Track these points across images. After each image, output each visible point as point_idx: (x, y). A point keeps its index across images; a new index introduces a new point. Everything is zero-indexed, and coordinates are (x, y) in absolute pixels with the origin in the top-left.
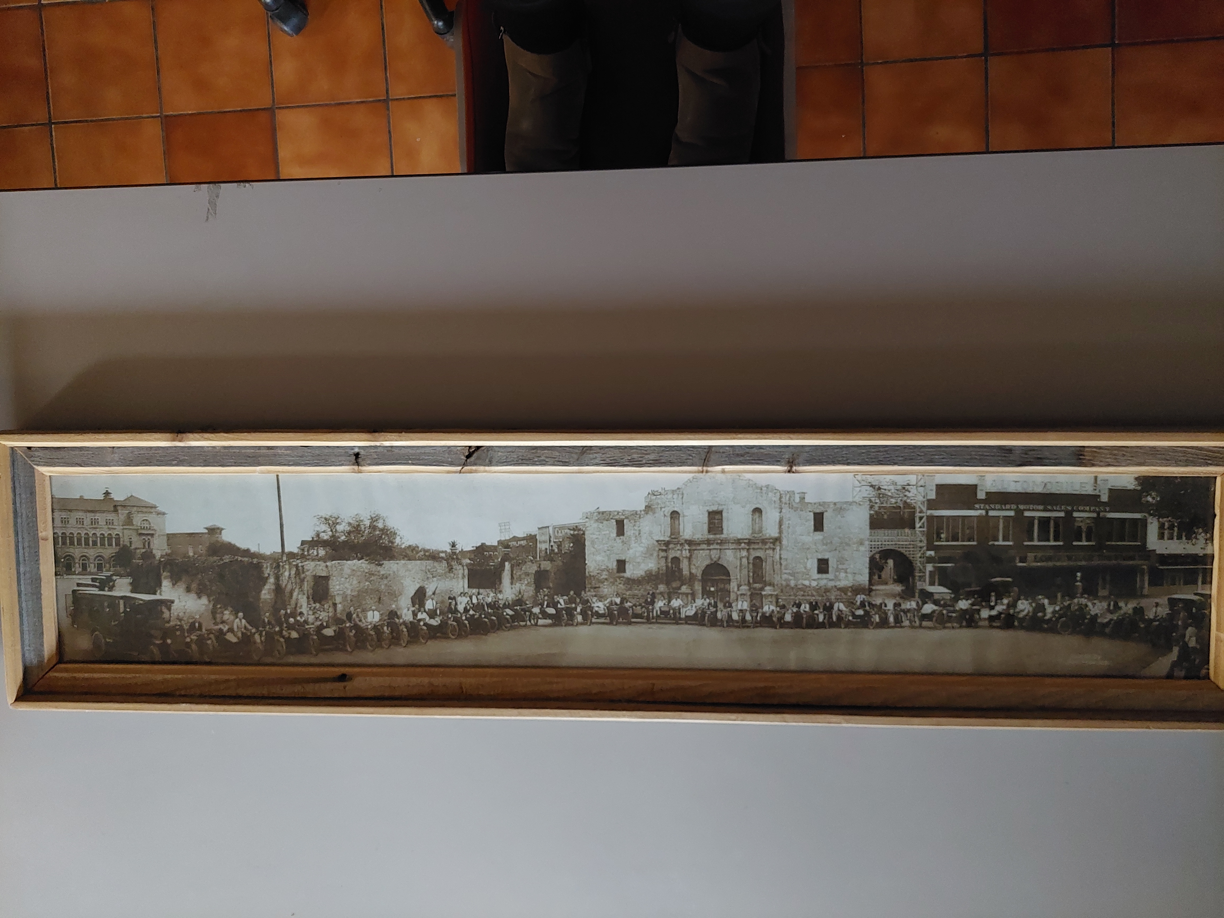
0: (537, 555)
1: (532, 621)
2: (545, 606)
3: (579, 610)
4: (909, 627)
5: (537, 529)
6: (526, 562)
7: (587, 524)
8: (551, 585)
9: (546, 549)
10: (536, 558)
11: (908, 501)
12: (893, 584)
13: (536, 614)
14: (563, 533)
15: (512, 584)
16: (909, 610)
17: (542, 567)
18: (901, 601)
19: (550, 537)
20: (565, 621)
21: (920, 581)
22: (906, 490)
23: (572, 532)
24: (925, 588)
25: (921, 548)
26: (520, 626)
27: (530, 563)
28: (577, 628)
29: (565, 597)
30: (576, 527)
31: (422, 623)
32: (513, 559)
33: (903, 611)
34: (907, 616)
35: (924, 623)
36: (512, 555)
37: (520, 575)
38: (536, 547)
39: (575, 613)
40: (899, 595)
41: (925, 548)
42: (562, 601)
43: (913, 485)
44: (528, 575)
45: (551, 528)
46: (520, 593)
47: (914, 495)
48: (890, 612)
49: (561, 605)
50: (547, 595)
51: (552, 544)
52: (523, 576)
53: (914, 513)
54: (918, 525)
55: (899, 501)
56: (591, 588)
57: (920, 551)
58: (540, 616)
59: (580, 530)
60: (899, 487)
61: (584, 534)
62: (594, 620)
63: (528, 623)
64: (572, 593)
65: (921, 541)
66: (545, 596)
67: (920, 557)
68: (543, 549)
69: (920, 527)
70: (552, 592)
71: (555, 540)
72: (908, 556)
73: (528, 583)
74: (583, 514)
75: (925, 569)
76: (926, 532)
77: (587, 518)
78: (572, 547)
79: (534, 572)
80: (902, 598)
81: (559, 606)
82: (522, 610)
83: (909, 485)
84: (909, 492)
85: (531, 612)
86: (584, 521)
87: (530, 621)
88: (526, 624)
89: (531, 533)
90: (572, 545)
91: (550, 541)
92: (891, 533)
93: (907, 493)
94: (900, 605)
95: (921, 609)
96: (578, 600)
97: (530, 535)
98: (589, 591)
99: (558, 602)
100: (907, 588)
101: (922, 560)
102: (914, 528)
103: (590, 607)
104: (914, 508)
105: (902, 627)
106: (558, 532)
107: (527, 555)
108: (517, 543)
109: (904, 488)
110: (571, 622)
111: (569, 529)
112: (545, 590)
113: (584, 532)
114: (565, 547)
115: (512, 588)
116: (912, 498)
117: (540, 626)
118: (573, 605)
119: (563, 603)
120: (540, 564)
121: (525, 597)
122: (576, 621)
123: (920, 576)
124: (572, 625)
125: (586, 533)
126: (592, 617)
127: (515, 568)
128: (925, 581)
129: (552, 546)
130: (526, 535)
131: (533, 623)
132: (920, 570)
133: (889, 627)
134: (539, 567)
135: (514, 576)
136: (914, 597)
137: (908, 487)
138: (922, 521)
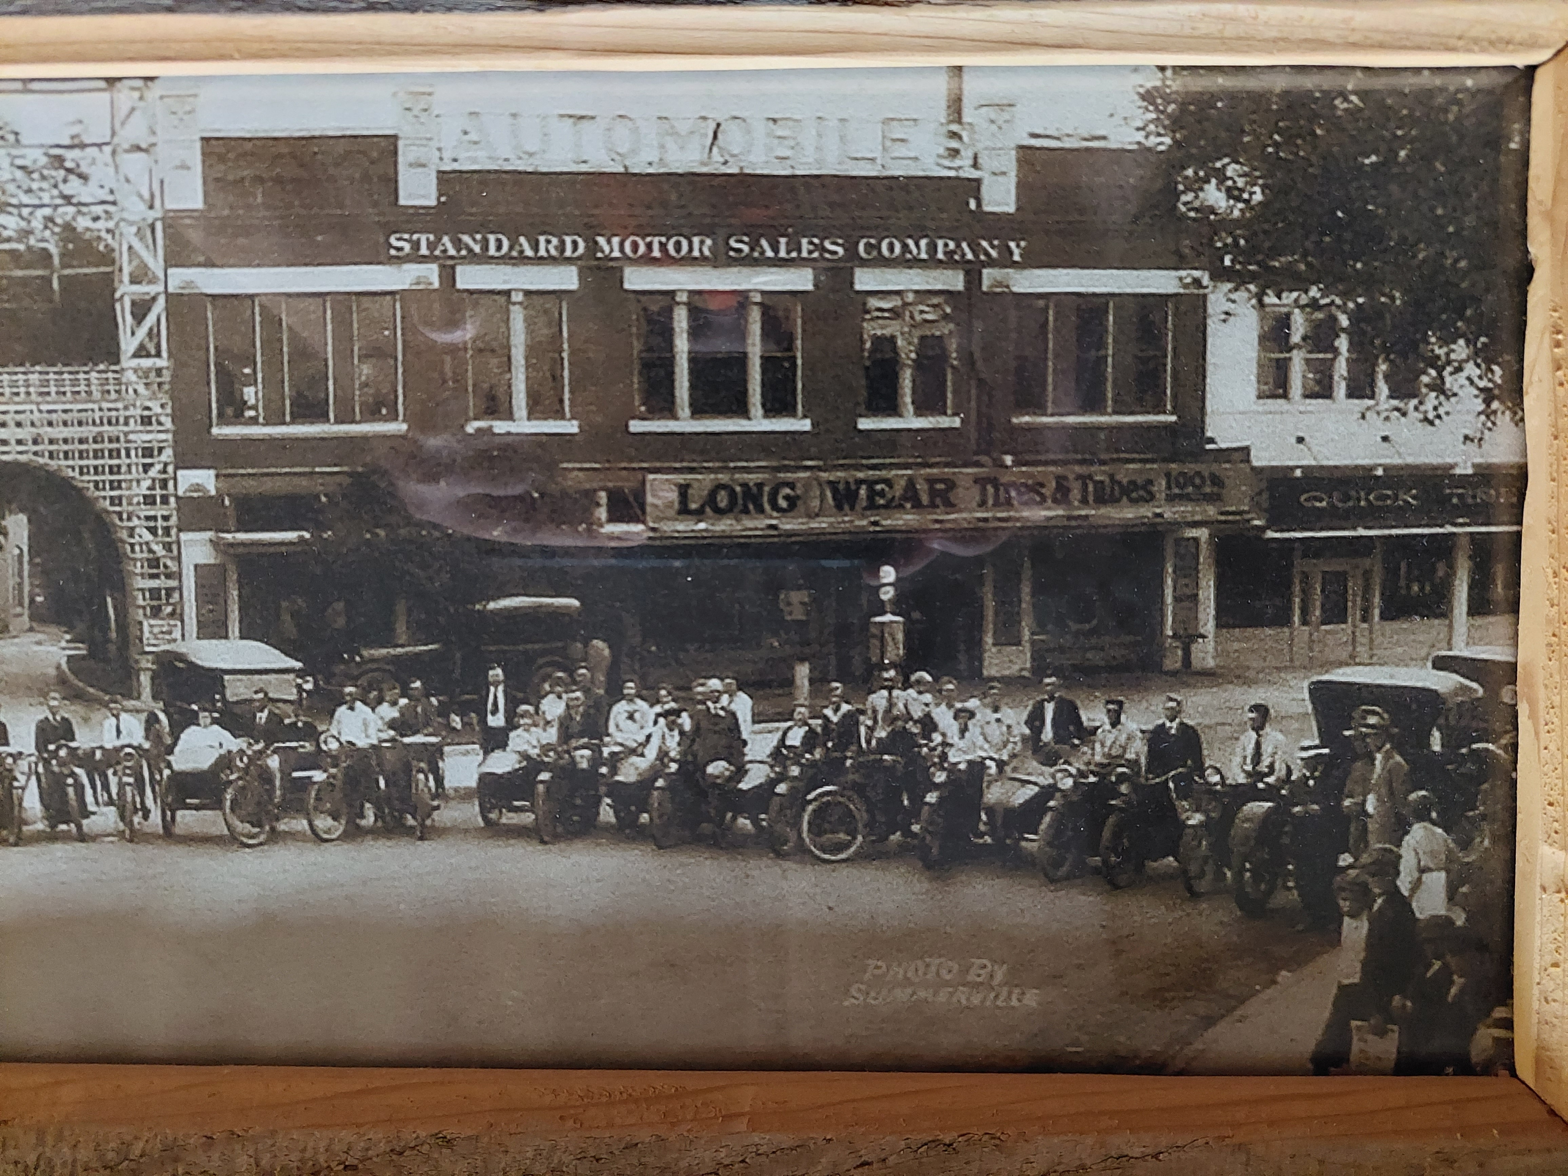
4: (121, 834)
11: (83, 223)
12: (31, 629)
16: (113, 757)
18: (71, 712)
21: (156, 612)
22: (69, 171)
24: (181, 647)
25: (148, 452)
33: (86, 760)
34: (106, 787)
35: (186, 819)
40: (62, 681)
41: (167, 455)
43: (99, 146)
47: (104, 195)
48: (23, 765)
53: (108, 283)
54: (128, 344)
55: (37, 224)
57: (147, 467)
60: (35, 157)
65: (146, 421)
67: (149, 500)
69: (141, 352)
72: (92, 493)
75: (179, 559)
76: (166, 377)
80: (75, 696)
83: (83, 146)
84: (83, 177)
92: (14, 384)
93: (73, 186)
94: (66, 731)
95: (170, 752)
100: (97, 650)
101: (159, 511)
102: (114, 356)
104: (108, 258)
105: (82, 837)
109: (60, 159)
116: (98, 210)
123: (155, 593)
128: (177, 614)
132: (154, 562)
133: (20, 841)
136: (132, 693)
137: (76, 153)
138: (150, 320)
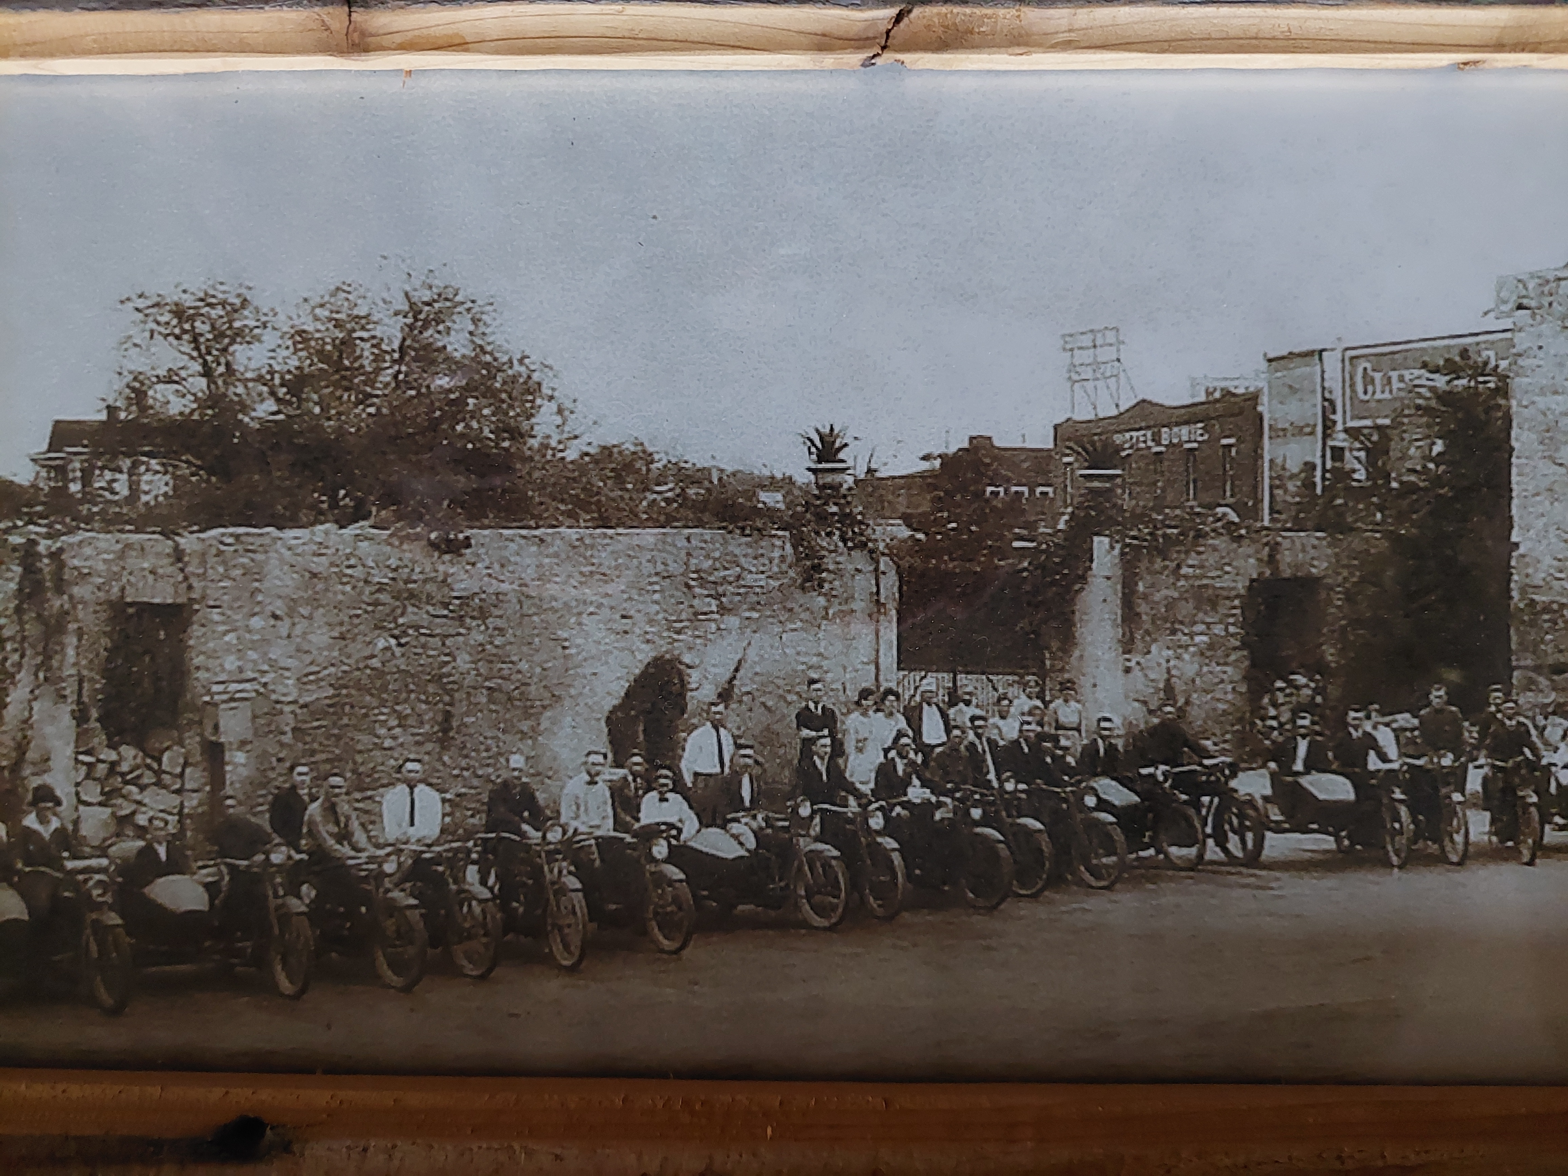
0: (1258, 501)
1: (1233, 843)
2: (1299, 766)
3: (1474, 781)
5: (1264, 365)
6: (1200, 535)
7: (1522, 341)
8: (1330, 654)
9: (1310, 467)
10: (1258, 517)
13: (1251, 803)
14: (1396, 385)
15: (1127, 646)
17: (1286, 558)
19: (1329, 405)
20: (1402, 841)
23: (1440, 381)
26: (1170, 864)
27: (1221, 542)
28: (1459, 876)
29: (1404, 719)
30: (1464, 353)
31: (660, 850)
32: (1139, 518)
36: (1127, 503)
37: (1171, 605)
38: (1257, 454)
39: (1457, 797)
42: (1385, 738)
44: (1213, 603)
45: (1332, 362)
46: (1169, 689)
49: (1384, 758)
50: (1309, 707)
51: (1340, 439)
52: (1186, 609)
56: (1537, 669)
58: (1275, 815)
59: (1481, 370)
61: (1503, 390)
62: (1551, 836)
63: (1212, 851)
64: (1438, 695)
66: (1295, 713)
68: (1294, 466)
70: (1334, 691)
71: (1351, 424)
73: (1211, 646)
74: (1500, 287)
77: (1520, 307)
78: (1438, 460)
79: (1241, 586)
81: (1373, 763)
82: (1182, 781)
85: (1227, 796)
86: (1507, 324)
87: (1222, 843)
88: (1201, 856)
89: (1230, 385)
90: (1439, 447)
91: (1328, 426)
96: (1471, 733)
97: (1227, 393)
98: (1529, 685)
99: (1370, 742)
103: (1533, 766)
106: (1368, 380)
107: (1207, 498)
108: (1157, 441)
110: (1434, 848)
111: (1425, 365)
112: (1301, 680)
113: (1504, 378)
114: (1404, 457)
115: (1128, 670)
117: (1271, 866)
118: (1447, 761)
119: (1392, 751)
120: (1275, 548)
121: (1197, 716)
122: (1459, 838)
124: (1442, 859)
125: (1518, 383)
126: (1545, 819)
127: (1144, 564)
129: (1338, 453)
130: (1202, 398)
131: (1239, 854)
134: (1272, 560)
135: (1143, 608)
